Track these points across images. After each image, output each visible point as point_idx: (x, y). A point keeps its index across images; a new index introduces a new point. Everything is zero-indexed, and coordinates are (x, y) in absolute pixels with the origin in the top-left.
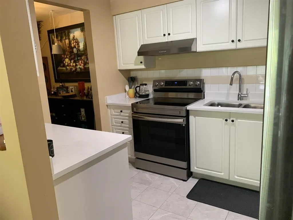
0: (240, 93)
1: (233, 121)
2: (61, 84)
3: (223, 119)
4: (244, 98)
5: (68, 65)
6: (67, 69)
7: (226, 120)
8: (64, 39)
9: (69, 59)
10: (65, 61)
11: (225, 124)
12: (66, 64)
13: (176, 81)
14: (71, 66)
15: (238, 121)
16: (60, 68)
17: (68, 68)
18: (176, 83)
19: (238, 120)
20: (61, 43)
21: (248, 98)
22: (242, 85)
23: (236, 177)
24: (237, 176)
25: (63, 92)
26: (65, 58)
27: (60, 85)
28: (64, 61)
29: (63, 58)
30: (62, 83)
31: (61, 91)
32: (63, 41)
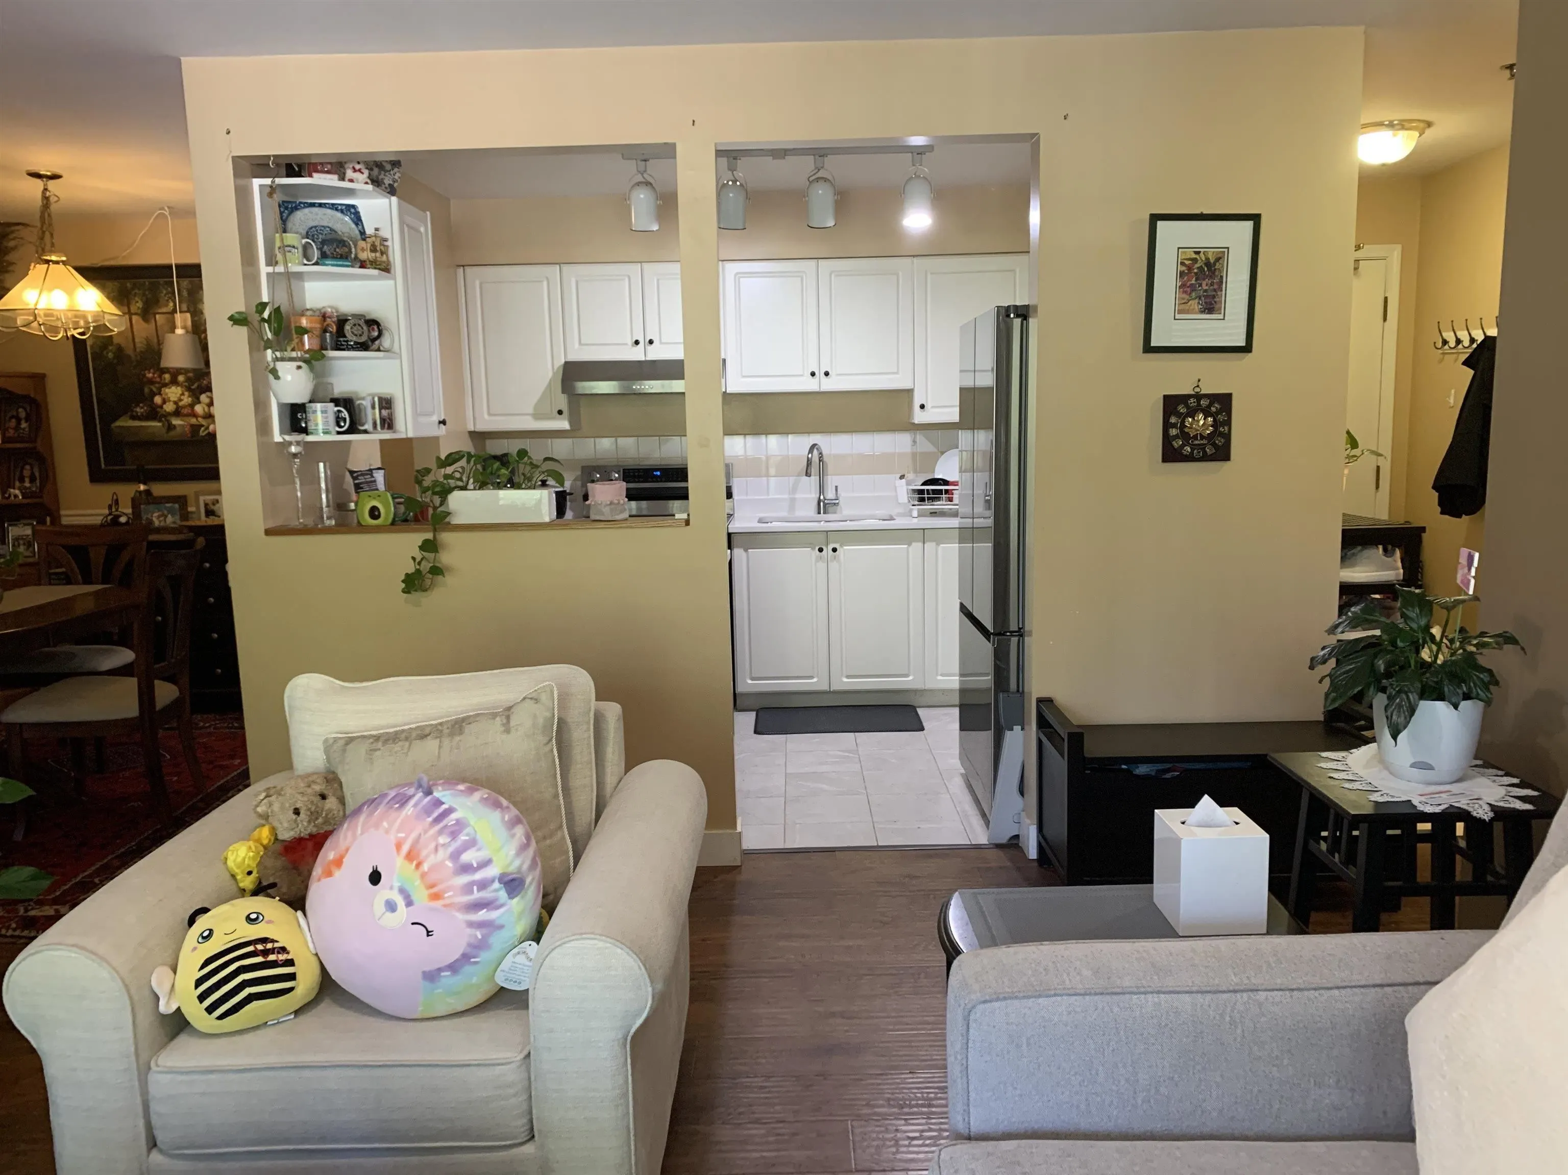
0: (822, 497)
1: (834, 550)
2: (142, 487)
3: (813, 549)
4: (830, 509)
5: (177, 413)
6: (171, 427)
7: (821, 550)
8: (164, 310)
9: (189, 389)
10: (160, 394)
11: (817, 561)
12: (169, 407)
13: (657, 470)
14: (195, 415)
15: (846, 551)
16: (125, 422)
17: (176, 422)
18: (658, 473)
19: (845, 548)
20: (144, 325)
21: (839, 507)
22: (825, 477)
23: (845, 680)
24: (848, 677)
25: (166, 517)
26: (166, 385)
27: (140, 492)
28: (154, 394)
29: (151, 382)
30: (145, 484)
31: (156, 514)
32: (157, 316)
